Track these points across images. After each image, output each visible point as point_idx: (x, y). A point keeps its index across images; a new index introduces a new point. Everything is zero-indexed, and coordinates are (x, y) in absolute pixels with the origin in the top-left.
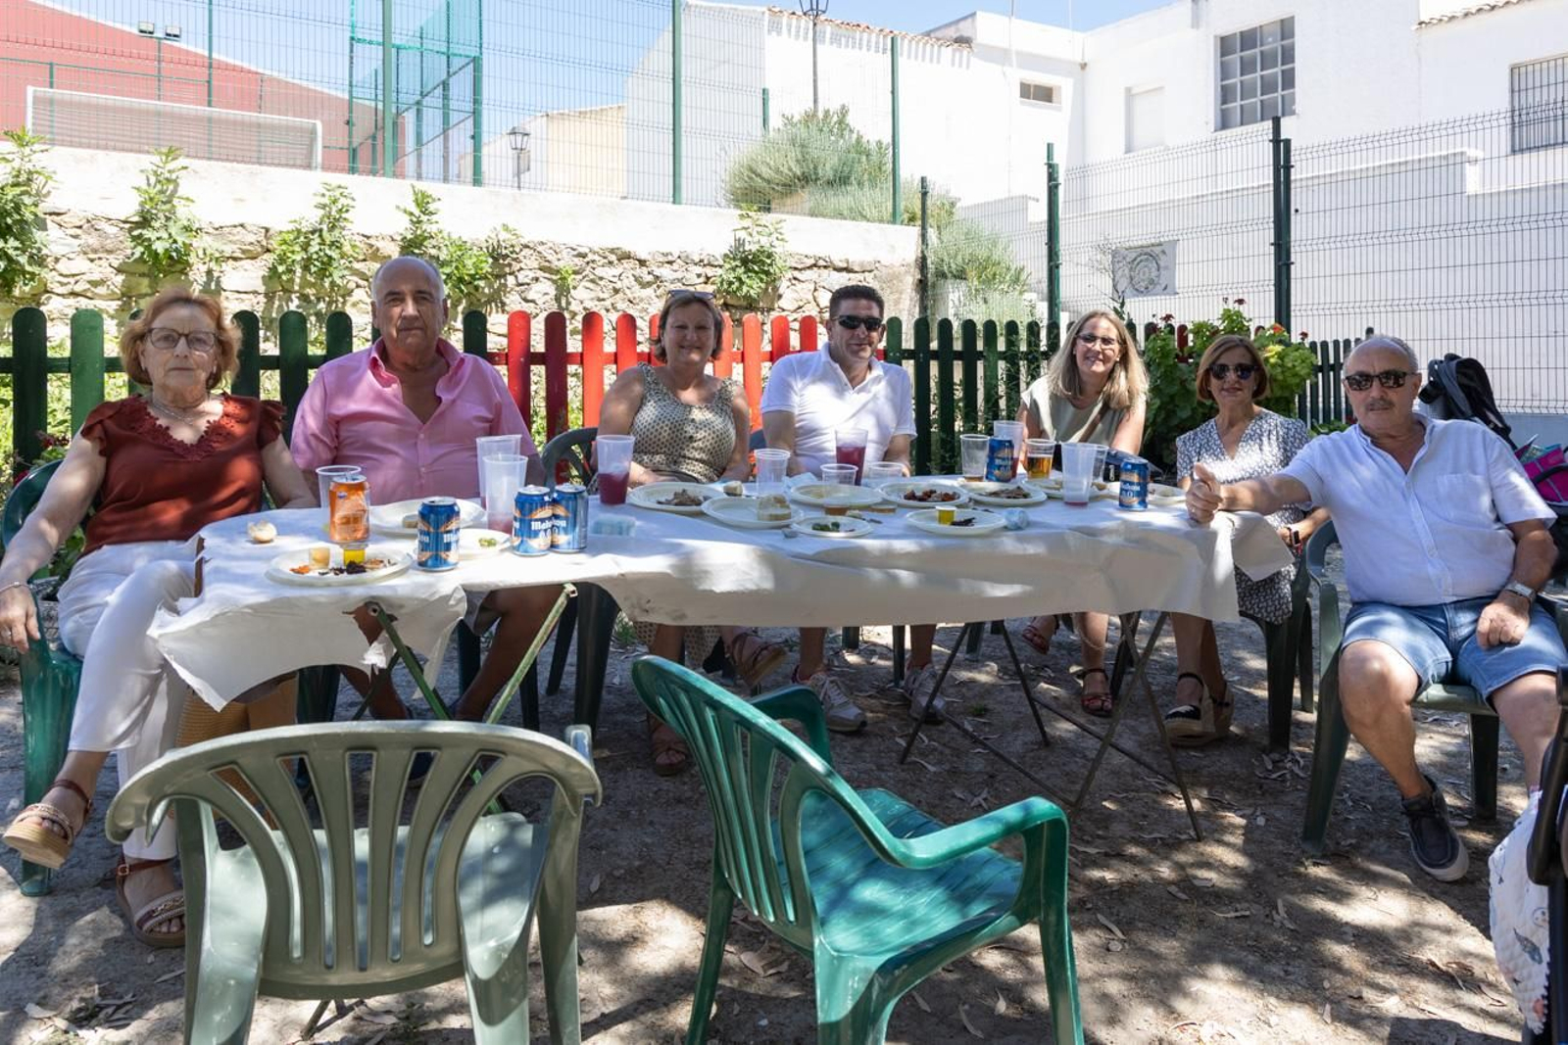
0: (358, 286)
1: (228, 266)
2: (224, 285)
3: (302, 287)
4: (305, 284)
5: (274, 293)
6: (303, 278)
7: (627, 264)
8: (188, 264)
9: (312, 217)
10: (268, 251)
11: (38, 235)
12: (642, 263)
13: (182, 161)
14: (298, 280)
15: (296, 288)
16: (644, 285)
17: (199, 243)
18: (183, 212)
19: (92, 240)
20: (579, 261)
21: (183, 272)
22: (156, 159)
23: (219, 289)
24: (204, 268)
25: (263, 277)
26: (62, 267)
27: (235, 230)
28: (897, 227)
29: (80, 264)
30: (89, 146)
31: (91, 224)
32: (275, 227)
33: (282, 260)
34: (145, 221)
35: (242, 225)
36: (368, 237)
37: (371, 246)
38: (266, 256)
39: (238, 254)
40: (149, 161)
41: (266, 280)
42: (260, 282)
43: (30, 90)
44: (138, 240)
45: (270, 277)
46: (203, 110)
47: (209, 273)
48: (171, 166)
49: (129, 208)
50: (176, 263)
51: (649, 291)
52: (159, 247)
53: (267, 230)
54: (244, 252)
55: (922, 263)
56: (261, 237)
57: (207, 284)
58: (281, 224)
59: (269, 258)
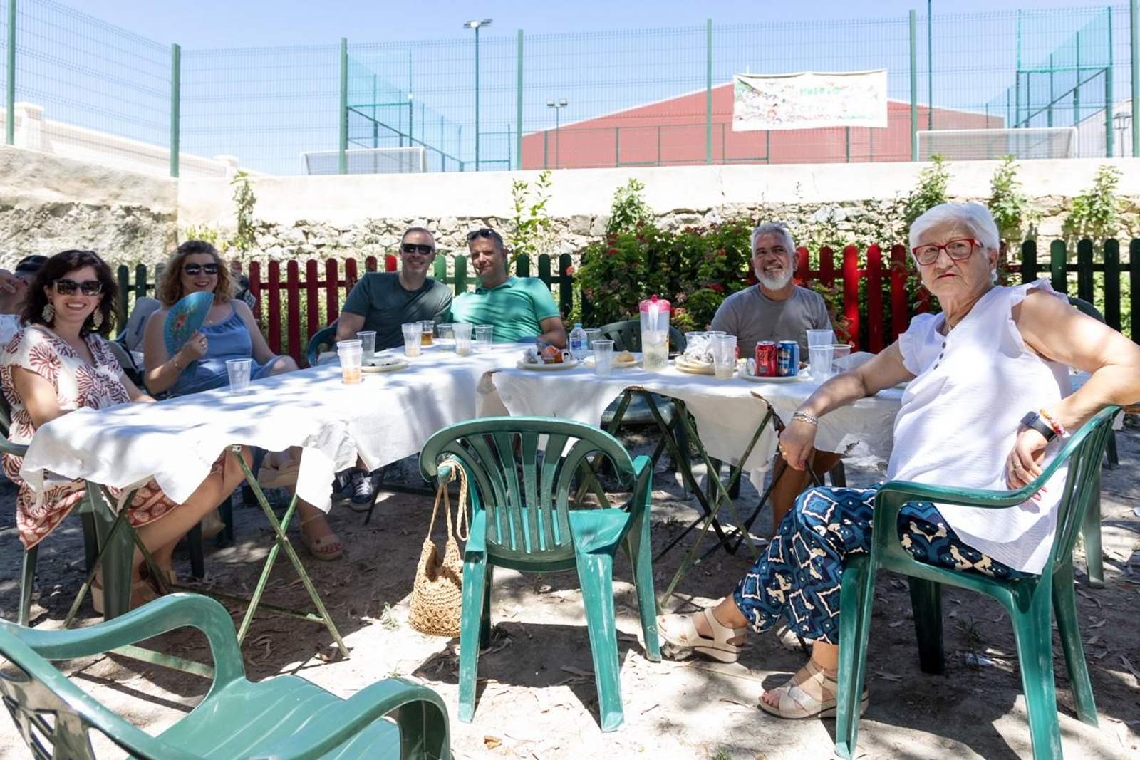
0: (1121, 229)
1: (1041, 221)
2: (1039, 232)
3: (1085, 231)
4: (1087, 229)
5: (1068, 235)
6: (1086, 225)
8: (1020, 221)
9: (1090, 187)
10: (1064, 210)
13: (1015, 162)
14: (1083, 227)
15: (1082, 232)
17: (1024, 209)
18: (1019, 190)
21: (1016, 226)
22: (1003, 162)
23: (1037, 234)
24: (1028, 223)
25: (1062, 227)
27: (1046, 199)
30: (966, 159)
32: (1070, 195)
33: (1074, 215)
34: (997, 198)
35: (1050, 196)
36: (1128, 197)
37: (1130, 202)
38: (1063, 213)
39: (1047, 213)
40: (997, 164)
41: (1064, 228)
42: (1060, 229)
44: (997, 208)
45: (1066, 226)
47: (1031, 225)
48: (1010, 165)
49: (989, 194)
52: (1006, 212)
53: (1064, 198)
54: (1050, 212)
56: (1061, 202)
57: (1030, 232)
58: (1073, 193)
59: (1065, 215)
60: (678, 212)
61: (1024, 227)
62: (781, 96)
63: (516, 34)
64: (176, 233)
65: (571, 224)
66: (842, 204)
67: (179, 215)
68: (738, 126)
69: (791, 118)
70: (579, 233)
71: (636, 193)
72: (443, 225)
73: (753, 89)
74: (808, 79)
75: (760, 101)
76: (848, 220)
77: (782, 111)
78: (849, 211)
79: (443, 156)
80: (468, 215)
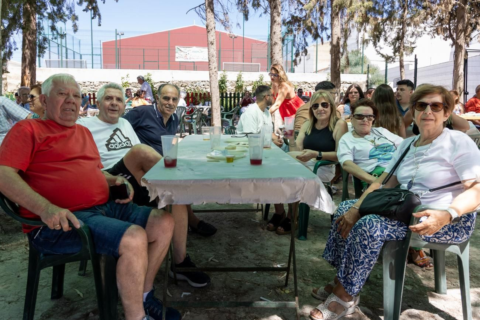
1: (248, 87)
7: (307, 84)
9: (258, 79)
11: (226, 83)
12: (309, 84)
13: (242, 72)
16: (310, 88)
17: (244, 84)
18: (242, 79)
19: (232, 84)
20: (298, 84)
26: (229, 88)
28: (363, 75)
29: (230, 87)
31: (232, 82)
33: (254, 86)
34: (238, 81)
35: (249, 81)
40: (238, 73)
41: (252, 88)
43: (223, 63)
44: (237, 84)
46: (242, 63)
49: (236, 80)
50: (241, 87)
51: (310, 89)
52: (240, 85)
54: (250, 85)
55: (367, 82)
56: (252, 82)
58: (254, 80)
59: (253, 85)
60: (161, 82)
61: (244, 88)
62: (188, 53)
63: (115, 30)
64: (7, 84)
65: (132, 85)
66: (202, 81)
67: (8, 78)
68: (177, 60)
69: (190, 58)
70: (134, 87)
71: (149, 77)
72: (95, 84)
73: (180, 50)
74: (194, 48)
75: (182, 53)
76: (204, 85)
77: (188, 56)
78: (204, 83)
79: (74, 52)
80: (102, 81)
